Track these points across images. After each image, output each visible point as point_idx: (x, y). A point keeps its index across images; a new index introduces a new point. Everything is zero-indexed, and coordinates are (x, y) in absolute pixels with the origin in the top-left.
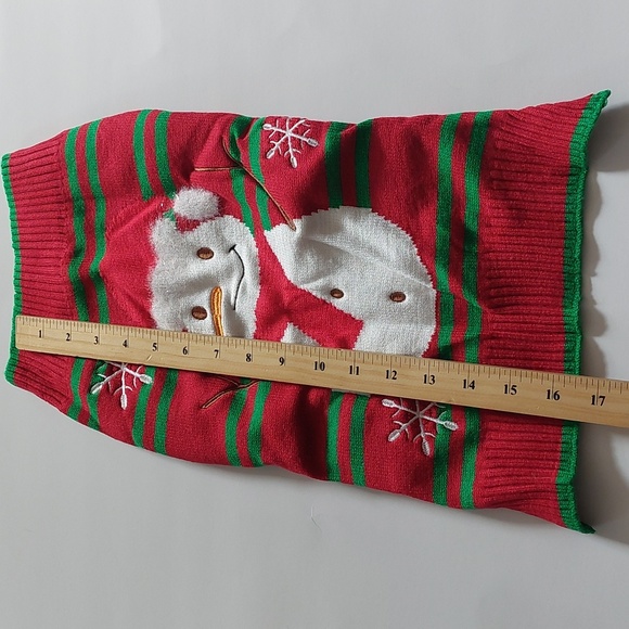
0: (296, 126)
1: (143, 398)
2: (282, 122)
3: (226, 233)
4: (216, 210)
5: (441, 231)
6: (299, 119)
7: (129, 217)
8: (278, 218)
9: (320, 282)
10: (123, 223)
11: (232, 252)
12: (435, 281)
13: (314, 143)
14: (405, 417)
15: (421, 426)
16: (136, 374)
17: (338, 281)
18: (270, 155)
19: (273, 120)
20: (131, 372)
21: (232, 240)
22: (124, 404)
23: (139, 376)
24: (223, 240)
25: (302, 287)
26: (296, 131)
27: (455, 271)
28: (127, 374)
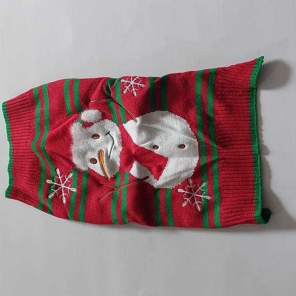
0: (135, 79)
1: (73, 198)
2: (129, 78)
3: (106, 127)
4: (101, 118)
5: (199, 117)
6: (136, 77)
7: (60, 124)
8: (129, 118)
9: (148, 143)
10: (58, 127)
11: (108, 135)
12: (197, 138)
13: (143, 86)
14: (188, 196)
15: (195, 199)
16: (69, 188)
17: (156, 142)
18: (125, 92)
19: (125, 78)
20: (66, 187)
21: (109, 129)
22: (64, 201)
24: (104, 130)
25: (140, 146)
26: (135, 82)
27: (206, 133)
28: (64, 188)
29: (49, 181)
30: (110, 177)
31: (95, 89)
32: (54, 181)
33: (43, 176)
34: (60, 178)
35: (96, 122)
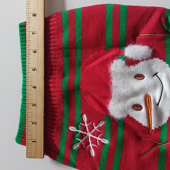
1: (105, 152)
3: (154, 67)
4: (150, 55)
7: (96, 58)
10: (92, 61)
11: (155, 76)
16: (98, 139)
20: (95, 137)
21: (158, 70)
22: (93, 154)
23: (100, 139)
24: (152, 70)
28: (92, 138)
29: (72, 129)
30: (153, 128)
31: (148, 20)
32: (78, 129)
33: (66, 121)
34: (86, 125)
35: (143, 60)
